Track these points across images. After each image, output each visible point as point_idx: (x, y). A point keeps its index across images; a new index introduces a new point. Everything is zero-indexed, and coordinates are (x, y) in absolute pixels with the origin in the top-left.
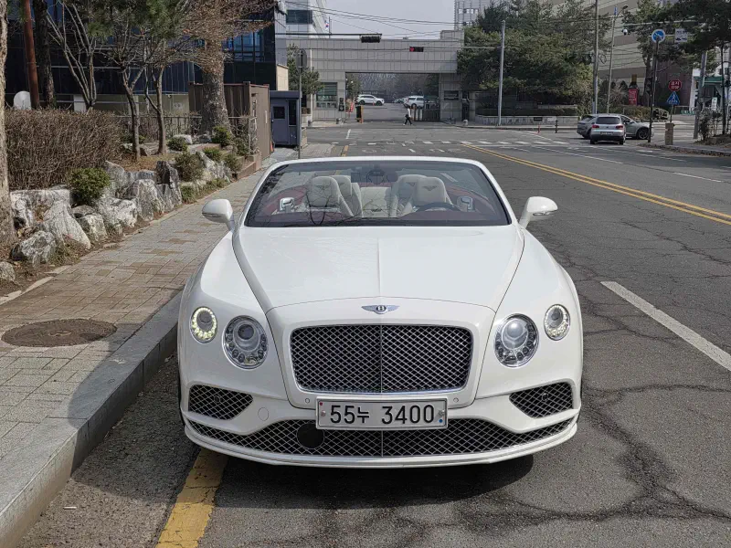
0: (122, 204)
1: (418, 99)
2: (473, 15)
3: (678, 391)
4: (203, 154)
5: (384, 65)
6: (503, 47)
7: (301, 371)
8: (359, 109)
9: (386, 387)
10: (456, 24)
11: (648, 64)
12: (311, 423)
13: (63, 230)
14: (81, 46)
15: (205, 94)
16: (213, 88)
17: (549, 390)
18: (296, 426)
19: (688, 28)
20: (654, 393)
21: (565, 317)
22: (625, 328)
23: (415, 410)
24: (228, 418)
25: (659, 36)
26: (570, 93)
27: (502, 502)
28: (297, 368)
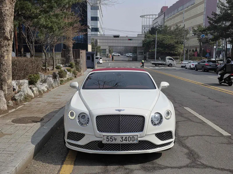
0: (43, 85)
1: (131, 54)
2: (147, 30)
3: (204, 137)
4: (66, 70)
5: (120, 44)
6: (156, 39)
7: (99, 127)
8: (113, 57)
9: (121, 132)
10: (142, 32)
11: (200, 44)
12: (101, 142)
13: (26, 92)
14: (31, 38)
15: (67, 52)
16: (69, 51)
17: (166, 133)
18: (97, 142)
19: (212, 34)
20: (197, 137)
21: (170, 113)
22: (190, 120)
23: (129, 138)
24: (78, 141)
25: (203, 36)
26: (177, 53)
27: (153, 164)
28: (97, 126)
